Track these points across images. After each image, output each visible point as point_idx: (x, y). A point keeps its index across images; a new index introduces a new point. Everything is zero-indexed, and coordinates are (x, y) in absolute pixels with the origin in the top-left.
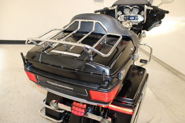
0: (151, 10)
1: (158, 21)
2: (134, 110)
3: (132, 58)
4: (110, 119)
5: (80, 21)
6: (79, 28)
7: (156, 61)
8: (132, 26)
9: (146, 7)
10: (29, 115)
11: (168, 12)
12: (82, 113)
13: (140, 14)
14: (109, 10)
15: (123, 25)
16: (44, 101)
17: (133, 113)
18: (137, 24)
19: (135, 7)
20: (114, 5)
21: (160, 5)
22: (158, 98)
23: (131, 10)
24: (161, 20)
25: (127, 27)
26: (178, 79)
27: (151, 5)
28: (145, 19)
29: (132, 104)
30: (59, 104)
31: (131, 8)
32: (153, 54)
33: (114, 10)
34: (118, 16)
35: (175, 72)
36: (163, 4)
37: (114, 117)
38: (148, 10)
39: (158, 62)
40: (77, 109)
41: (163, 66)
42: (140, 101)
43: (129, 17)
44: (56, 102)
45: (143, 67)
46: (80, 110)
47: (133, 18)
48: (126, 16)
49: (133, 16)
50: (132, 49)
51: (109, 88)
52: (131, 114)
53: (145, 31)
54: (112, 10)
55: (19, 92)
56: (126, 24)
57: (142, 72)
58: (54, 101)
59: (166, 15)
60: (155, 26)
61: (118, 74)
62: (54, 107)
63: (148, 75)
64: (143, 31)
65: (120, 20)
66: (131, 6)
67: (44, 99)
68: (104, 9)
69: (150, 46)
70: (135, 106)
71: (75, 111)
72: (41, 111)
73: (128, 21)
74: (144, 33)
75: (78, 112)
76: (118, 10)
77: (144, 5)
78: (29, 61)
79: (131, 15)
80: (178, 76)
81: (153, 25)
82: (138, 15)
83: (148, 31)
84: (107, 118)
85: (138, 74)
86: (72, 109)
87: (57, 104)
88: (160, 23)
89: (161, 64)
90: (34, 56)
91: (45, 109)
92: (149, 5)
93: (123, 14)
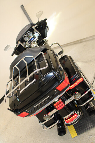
0: (37, 26)
1: (46, 28)
2: (82, 77)
3: (56, 56)
4: (77, 93)
5: (16, 66)
6: (19, 70)
7: (65, 46)
8: (37, 43)
9: (33, 27)
10: (39, 140)
11: (46, 19)
12: (63, 104)
13: (34, 33)
14: (17, 47)
15: (32, 47)
16: (39, 122)
17: (83, 78)
18: (38, 39)
19: (28, 33)
20: (17, 43)
21: (39, 20)
22: (86, 62)
23: (28, 36)
24: (47, 25)
25: (35, 46)
26: (84, 43)
27: (34, 24)
28: (39, 33)
29: (78, 76)
30: (48, 114)
31: (27, 35)
32: (61, 45)
33: (20, 44)
34: (25, 45)
35: (80, 41)
36: (39, 18)
37: (78, 90)
38: (36, 28)
39: (67, 46)
40: (59, 106)
41: (71, 45)
42: (80, 71)
43: (30, 40)
44: (46, 115)
45: (63, 56)
46: (60, 104)
47: (33, 39)
48: (29, 41)
49: (32, 38)
50: (52, 53)
51: (63, 78)
52: (82, 80)
53: (45, 38)
54: (19, 46)
55: (20, 137)
56: (33, 45)
57: (66, 59)
58: (45, 115)
59: (46, 21)
60: (47, 31)
61: (59, 68)
62: (48, 118)
63: (70, 56)
64: (44, 40)
65: (28, 46)
66: (26, 34)
67: (38, 122)
68: (15, 49)
69: (55, 43)
70: (81, 75)
71: (59, 108)
72: (43, 128)
73: (32, 43)
74: (45, 40)
75: (60, 106)
76: (22, 43)
77: (31, 27)
78: (15, 109)
79: (30, 38)
80: (83, 42)
81: (46, 32)
82: (34, 35)
83: (46, 37)
84: (76, 94)
85: (65, 61)
86: (57, 109)
87: (47, 115)
88: (48, 28)
89: (69, 45)
90: (15, 104)
91: (44, 125)
92: (33, 25)
93: (26, 42)
